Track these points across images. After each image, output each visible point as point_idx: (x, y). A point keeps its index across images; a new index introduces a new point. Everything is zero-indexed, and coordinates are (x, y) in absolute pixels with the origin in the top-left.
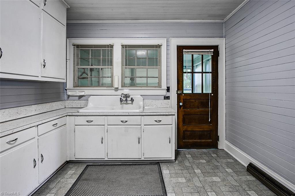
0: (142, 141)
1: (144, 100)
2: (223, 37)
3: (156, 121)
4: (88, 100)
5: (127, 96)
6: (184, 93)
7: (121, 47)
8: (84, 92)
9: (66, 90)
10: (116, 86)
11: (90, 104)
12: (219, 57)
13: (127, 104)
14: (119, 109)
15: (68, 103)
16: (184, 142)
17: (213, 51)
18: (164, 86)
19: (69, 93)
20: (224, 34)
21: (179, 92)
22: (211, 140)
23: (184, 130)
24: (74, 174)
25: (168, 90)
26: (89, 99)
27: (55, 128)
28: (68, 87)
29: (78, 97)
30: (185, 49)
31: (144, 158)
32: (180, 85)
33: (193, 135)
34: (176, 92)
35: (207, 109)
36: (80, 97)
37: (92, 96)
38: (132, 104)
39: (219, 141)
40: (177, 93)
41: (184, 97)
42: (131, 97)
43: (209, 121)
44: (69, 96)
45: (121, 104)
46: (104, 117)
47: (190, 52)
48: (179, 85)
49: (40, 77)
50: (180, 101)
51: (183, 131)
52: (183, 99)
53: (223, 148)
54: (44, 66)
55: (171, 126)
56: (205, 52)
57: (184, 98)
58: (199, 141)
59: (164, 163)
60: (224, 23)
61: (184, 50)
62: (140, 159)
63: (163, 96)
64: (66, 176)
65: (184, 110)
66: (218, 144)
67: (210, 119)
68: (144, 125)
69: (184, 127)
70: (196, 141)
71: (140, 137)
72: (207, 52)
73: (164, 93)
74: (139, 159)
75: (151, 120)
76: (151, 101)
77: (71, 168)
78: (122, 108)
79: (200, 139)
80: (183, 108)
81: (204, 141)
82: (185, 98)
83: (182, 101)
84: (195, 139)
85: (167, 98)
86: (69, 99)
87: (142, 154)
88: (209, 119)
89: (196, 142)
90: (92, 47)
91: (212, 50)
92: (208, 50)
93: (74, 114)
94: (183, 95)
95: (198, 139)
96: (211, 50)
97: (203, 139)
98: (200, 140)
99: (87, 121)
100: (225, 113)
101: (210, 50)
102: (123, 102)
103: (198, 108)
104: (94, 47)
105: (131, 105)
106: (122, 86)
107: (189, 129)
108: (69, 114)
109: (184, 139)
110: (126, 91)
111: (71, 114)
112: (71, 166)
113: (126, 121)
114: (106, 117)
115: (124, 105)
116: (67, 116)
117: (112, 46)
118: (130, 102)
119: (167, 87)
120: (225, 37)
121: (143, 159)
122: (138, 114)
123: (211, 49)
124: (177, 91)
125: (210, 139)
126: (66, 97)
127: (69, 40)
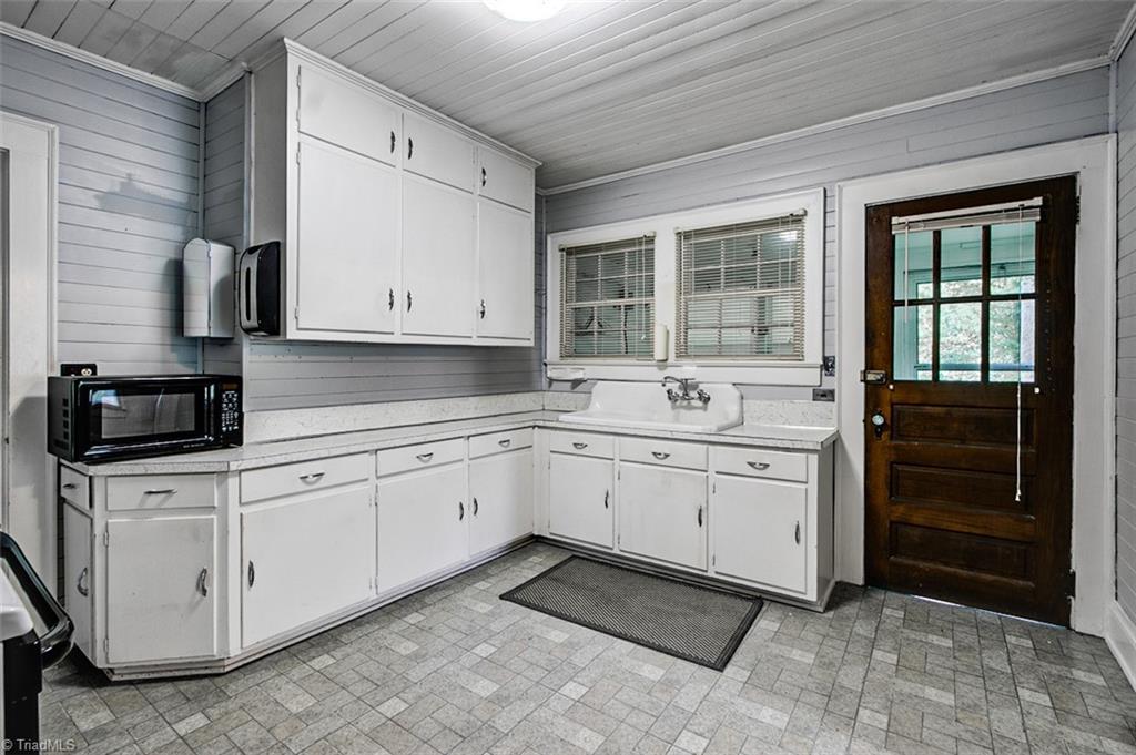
0: (708, 517)
1: (742, 398)
2: (1108, 133)
3: (752, 464)
4: (590, 393)
5: (686, 385)
6: (895, 378)
7: (674, 238)
8: (581, 372)
9: (546, 364)
10: (659, 354)
11: (596, 405)
12: (1077, 226)
13: (690, 408)
14: (667, 420)
15: (550, 399)
16: (894, 564)
17: (1041, 203)
18: (814, 355)
19: (551, 373)
20: (1112, 119)
21: (871, 377)
22: (1030, 584)
23: (893, 518)
24: (540, 564)
25: (828, 365)
26: (594, 390)
27: (504, 449)
28: (549, 359)
29: (570, 384)
30: (900, 216)
31: (717, 573)
32: (876, 351)
33: (936, 543)
34: (859, 377)
35: (1005, 449)
36: (576, 383)
37: (600, 382)
38: (705, 409)
39: (1074, 596)
40: (864, 380)
41: (894, 395)
42: (701, 387)
43: (1017, 499)
44: (551, 381)
45: (674, 408)
46: (612, 437)
47: (922, 224)
48: (872, 350)
49: (474, 337)
50: (879, 409)
51: (891, 523)
52: (892, 405)
53: (1100, 632)
54: (483, 313)
55: (803, 486)
56: (1000, 211)
57: (895, 400)
58: (964, 572)
59: (779, 605)
60: (1113, 67)
61: (895, 220)
62: (705, 574)
63: (811, 390)
64: (523, 564)
65: (894, 443)
66: (1070, 606)
67: (1019, 493)
68: (717, 473)
69: (894, 508)
70: (952, 570)
71: (704, 506)
72: (1006, 210)
73: (813, 377)
74: (701, 573)
75: (738, 459)
76: (768, 403)
77: (538, 553)
78: (677, 420)
79: (970, 568)
80: (891, 438)
81: (990, 577)
82: (897, 397)
83: (887, 410)
84: (946, 564)
85: (825, 395)
86: (553, 388)
87: (711, 562)
88: (1016, 492)
89: (947, 574)
90: (601, 250)
91: (1038, 201)
92: (1015, 204)
93: (548, 424)
94: (891, 387)
95: (961, 567)
96: (1027, 203)
97: (990, 571)
98: (971, 573)
99: (575, 445)
100: (1109, 472)
101: (1021, 203)
102: (678, 403)
103: (963, 441)
104: (607, 249)
105: (701, 411)
106: (678, 356)
107: (918, 519)
108: (538, 423)
109: (894, 552)
110: (689, 370)
111: (541, 423)
112: (540, 548)
113: (667, 456)
114: (617, 438)
115: (683, 411)
116: (534, 427)
117: (650, 240)
118: (700, 404)
119: (825, 359)
120: (1117, 132)
121: (711, 574)
122: (697, 438)
123: (1031, 198)
124: (865, 373)
125: (1024, 578)
126: (545, 383)
127: (552, 238)
